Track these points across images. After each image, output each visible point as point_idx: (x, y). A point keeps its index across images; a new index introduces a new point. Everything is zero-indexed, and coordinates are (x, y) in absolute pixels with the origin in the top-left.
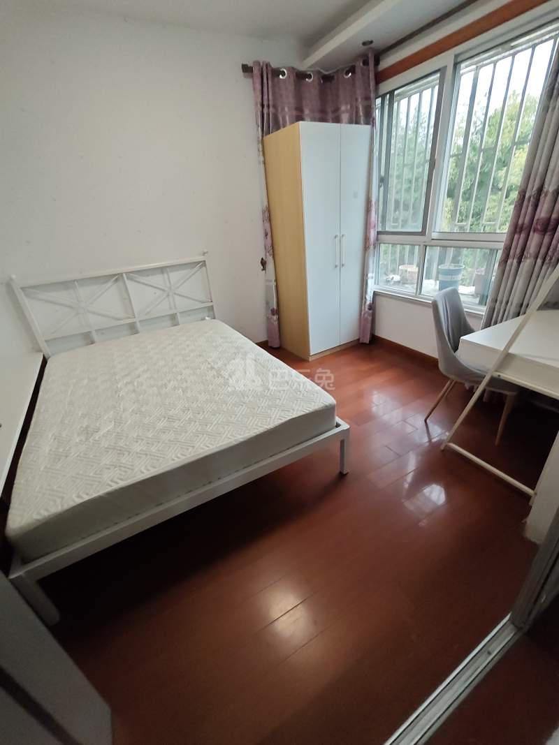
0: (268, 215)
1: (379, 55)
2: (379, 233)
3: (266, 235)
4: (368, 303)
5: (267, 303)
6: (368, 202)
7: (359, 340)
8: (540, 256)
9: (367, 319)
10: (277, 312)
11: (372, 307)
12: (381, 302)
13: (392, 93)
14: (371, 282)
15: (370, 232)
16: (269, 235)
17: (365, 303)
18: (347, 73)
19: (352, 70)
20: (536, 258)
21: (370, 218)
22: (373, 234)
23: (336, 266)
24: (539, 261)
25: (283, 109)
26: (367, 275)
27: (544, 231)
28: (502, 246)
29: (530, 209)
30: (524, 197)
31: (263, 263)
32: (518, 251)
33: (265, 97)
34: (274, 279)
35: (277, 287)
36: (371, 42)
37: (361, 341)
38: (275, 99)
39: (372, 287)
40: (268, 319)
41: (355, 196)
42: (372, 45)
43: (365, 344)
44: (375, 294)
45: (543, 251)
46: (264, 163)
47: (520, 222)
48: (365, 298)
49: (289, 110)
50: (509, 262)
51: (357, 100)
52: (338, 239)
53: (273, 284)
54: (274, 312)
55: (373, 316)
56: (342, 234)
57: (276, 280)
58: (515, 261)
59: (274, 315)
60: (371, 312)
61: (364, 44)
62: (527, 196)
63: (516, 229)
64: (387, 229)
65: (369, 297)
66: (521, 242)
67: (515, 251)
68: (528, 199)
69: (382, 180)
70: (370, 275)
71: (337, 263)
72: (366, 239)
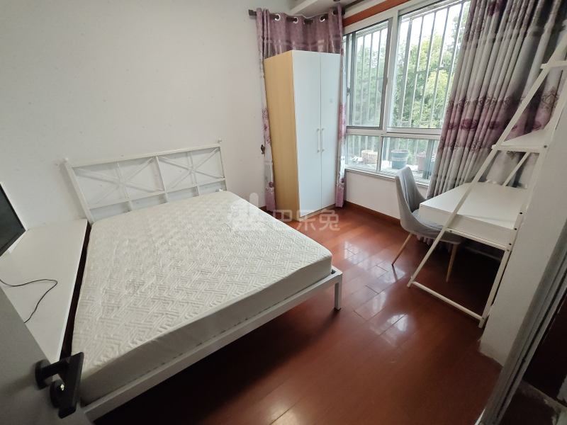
0: (267, 114)
1: (345, 8)
2: (347, 127)
3: (265, 128)
4: (341, 177)
5: (266, 178)
6: (340, 106)
7: (335, 204)
8: (467, 145)
9: (341, 189)
10: (273, 185)
11: (344, 181)
12: (351, 177)
13: (354, 33)
14: (343, 163)
15: (341, 127)
16: (268, 128)
17: (339, 177)
18: (322, 19)
19: (326, 17)
20: (465, 146)
21: (341, 117)
22: (343, 129)
23: (318, 151)
24: (467, 149)
25: (277, 41)
26: (340, 158)
27: (469, 128)
28: (439, 138)
29: (458, 113)
30: (453, 105)
31: (263, 149)
32: (451, 141)
33: (265, 32)
34: (271, 160)
35: (273, 166)
37: (337, 206)
38: (272, 35)
39: (343, 166)
40: (266, 190)
41: (331, 102)
42: (340, 2)
43: (339, 207)
44: (346, 171)
45: (468, 142)
46: (264, 77)
47: (451, 122)
48: (339, 174)
49: (282, 41)
50: (445, 149)
51: (329, 37)
52: (319, 132)
53: (271, 164)
54: (271, 185)
55: (345, 187)
56: (322, 128)
57: (273, 161)
58: (449, 148)
59: (271, 187)
61: (335, 1)
62: (455, 104)
63: (449, 126)
64: (353, 125)
65: (342, 173)
66: (453, 135)
67: (449, 141)
68: (457, 106)
69: (348, 91)
70: (342, 157)
71: (319, 149)
72: (339, 132)
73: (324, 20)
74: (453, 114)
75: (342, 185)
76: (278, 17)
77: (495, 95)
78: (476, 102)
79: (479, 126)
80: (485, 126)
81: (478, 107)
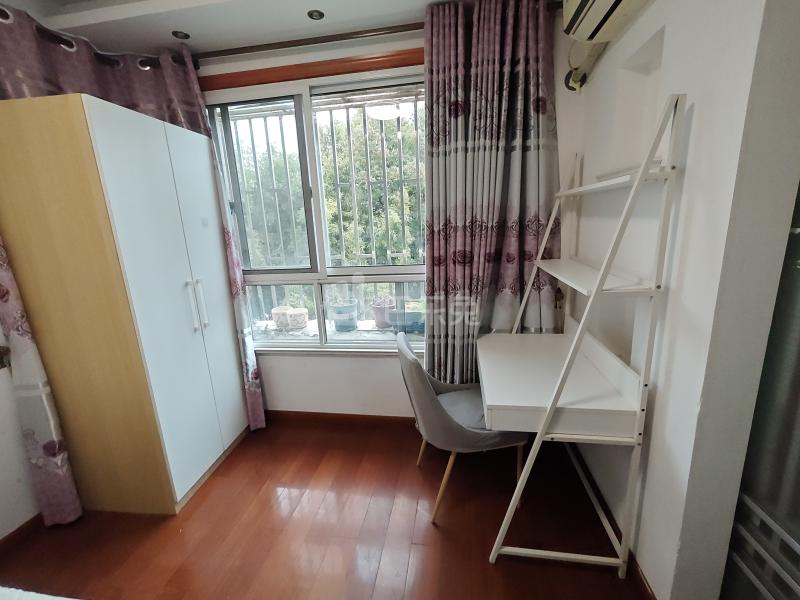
1: (199, 57)
2: (245, 272)
3: (5, 295)
4: (251, 370)
5: (27, 436)
6: (224, 233)
7: (249, 426)
8: (467, 286)
9: (255, 392)
11: (258, 375)
12: (269, 363)
13: (224, 106)
14: (249, 340)
15: (235, 274)
16: (13, 293)
17: (247, 370)
18: (144, 64)
19: (154, 63)
20: (464, 288)
21: (231, 253)
22: (239, 276)
23: (195, 330)
24: (467, 291)
25: (12, 71)
26: (242, 332)
27: (464, 263)
28: (424, 277)
30: (433, 231)
32: (442, 283)
34: (41, 379)
36: (187, 36)
37: (252, 429)
39: (251, 347)
40: (35, 469)
41: (205, 224)
42: (185, 41)
43: (258, 431)
44: (258, 354)
47: (436, 255)
48: (246, 364)
49: (28, 75)
50: (436, 294)
53: (43, 392)
54: (50, 450)
55: (261, 385)
56: (195, 280)
58: (442, 293)
59: (54, 455)
60: (258, 381)
61: (175, 34)
62: (436, 229)
63: (435, 262)
64: (253, 267)
65: (251, 360)
66: (442, 274)
67: (440, 282)
68: (439, 233)
69: (232, 206)
70: (246, 331)
71: (196, 326)
72: (231, 283)
73: (148, 68)
74: (436, 244)
75: (255, 385)
76: (6, 16)
77: (485, 218)
78: (465, 227)
79: (476, 259)
80: (482, 260)
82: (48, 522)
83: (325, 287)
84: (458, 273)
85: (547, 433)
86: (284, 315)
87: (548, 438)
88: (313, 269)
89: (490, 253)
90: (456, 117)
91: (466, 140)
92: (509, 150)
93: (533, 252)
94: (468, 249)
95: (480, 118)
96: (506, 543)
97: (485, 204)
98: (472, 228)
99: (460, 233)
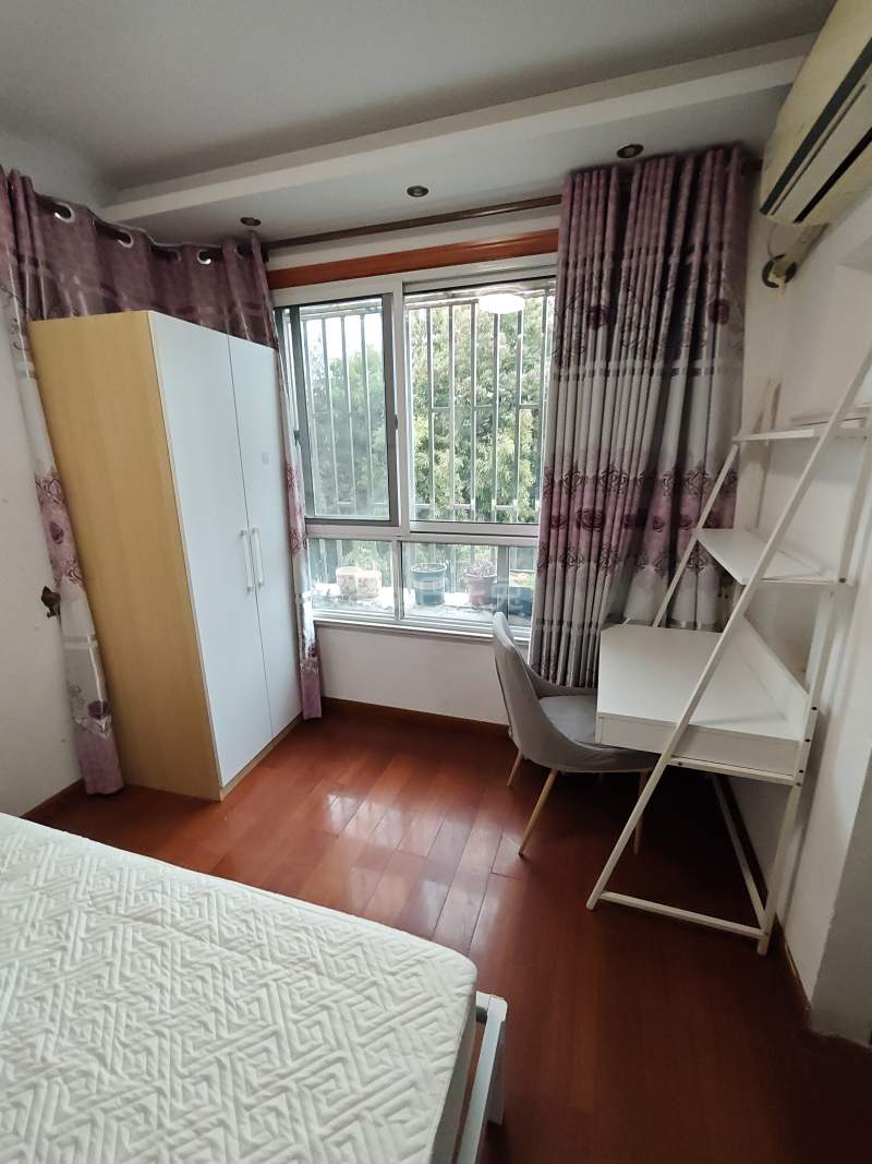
0: (56, 491)
1: (270, 247)
2: (308, 521)
3: (56, 535)
4: (308, 644)
5: (73, 692)
6: (286, 470)
7: (301, 713)
8: (593, 557)
9: (312, 672)
10: (106, 708)
11: (316, 651)
12: (332, 638)
13: (294, 309)
14: (307, 606)
15: (296, 522)
16: (67, 535)
17: (304, 644)
18: (204, 257)
19: (216, 255)
20: (589, 561)
21: (293, 497)
22: (300, 525)
23: (249, 590)
24: (593, 565)
25: (69, 278)
26: (300, 596)
27: (591, 527)
28: (536, 542)
29: (564, 498)
30: (553, 481)
31: (51, 600)
32: (560, 551)
34: (89, 632)
35: (102, 653)
36: (257, 223)
37: (306, 717)
38: (48, 254)
39: (310, 615)
40: (79, 731)
41: (265, 460)
42: (255, 228)
43: (312, 721)
44: (317, 625)
45: (594, 552)
46: (36, 375)
47: (555, 513)
48: (303, 637)
49: (85, 281)
50: (551, 566)
51: (232, 303)
52: (246, 538)
53: (91, 647)
54: (95, 711)
55: (319, 665)
56: (251, 528)
57: (97, 637)
58: (559, 565)
59: (99, 718)
60: (316, 659)
61: (244, 221)
62: (557, 480)
63: (552, 522)
64: (318, 515)
65: (309, 632)
66: (561, 539)
67: (556, 551)
68: (559, 484)
69: (297, 435)
70: (305, 595)
71: (251, 585)
72: (290, 534)
73: (209, 261)
74: (555, 499)
75: (311, 664)
76: (66, 213)
77: (625, 468)
78: (596, 478)
79: (608, 522)
80: (617, 524)
81: (600, 488)
82: (90, 790)
83: (407, 546)
84: (582, 539)
85: (673, 756)
86: (351, 578)
87: (674, 762)
88: (392, 522)
89: (629, 516)
90: (596, 328)
91: (608, 359)
92: (668, 374)
93: (693, 518)
94: (599, 507)
95: (630, 330)
96: (609, 887)
97: (628, 448)
98: (606, 480)
99: (589, 486)
